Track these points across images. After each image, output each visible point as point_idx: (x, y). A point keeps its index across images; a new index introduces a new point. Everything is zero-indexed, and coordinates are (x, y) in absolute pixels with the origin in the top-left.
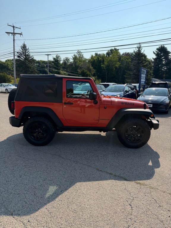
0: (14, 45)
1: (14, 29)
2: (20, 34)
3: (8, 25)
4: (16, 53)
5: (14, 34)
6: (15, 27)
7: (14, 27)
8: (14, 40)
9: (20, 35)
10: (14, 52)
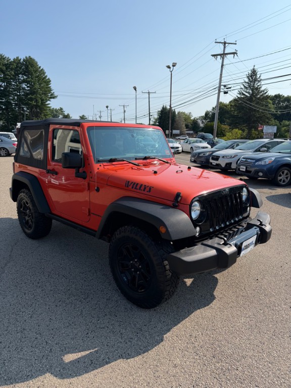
0: (221, 75)
1: (225, 47)
2: (234, 53)
3: (216, 42)
4: (222, 87)
5: (223, 55)
6: (228, 43)
7: (225, 43)
8: (222, 66)
9: (233, 55)
10: (220, 87)
